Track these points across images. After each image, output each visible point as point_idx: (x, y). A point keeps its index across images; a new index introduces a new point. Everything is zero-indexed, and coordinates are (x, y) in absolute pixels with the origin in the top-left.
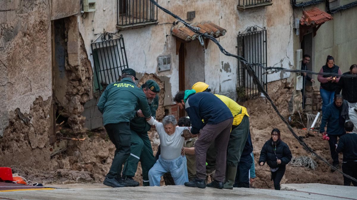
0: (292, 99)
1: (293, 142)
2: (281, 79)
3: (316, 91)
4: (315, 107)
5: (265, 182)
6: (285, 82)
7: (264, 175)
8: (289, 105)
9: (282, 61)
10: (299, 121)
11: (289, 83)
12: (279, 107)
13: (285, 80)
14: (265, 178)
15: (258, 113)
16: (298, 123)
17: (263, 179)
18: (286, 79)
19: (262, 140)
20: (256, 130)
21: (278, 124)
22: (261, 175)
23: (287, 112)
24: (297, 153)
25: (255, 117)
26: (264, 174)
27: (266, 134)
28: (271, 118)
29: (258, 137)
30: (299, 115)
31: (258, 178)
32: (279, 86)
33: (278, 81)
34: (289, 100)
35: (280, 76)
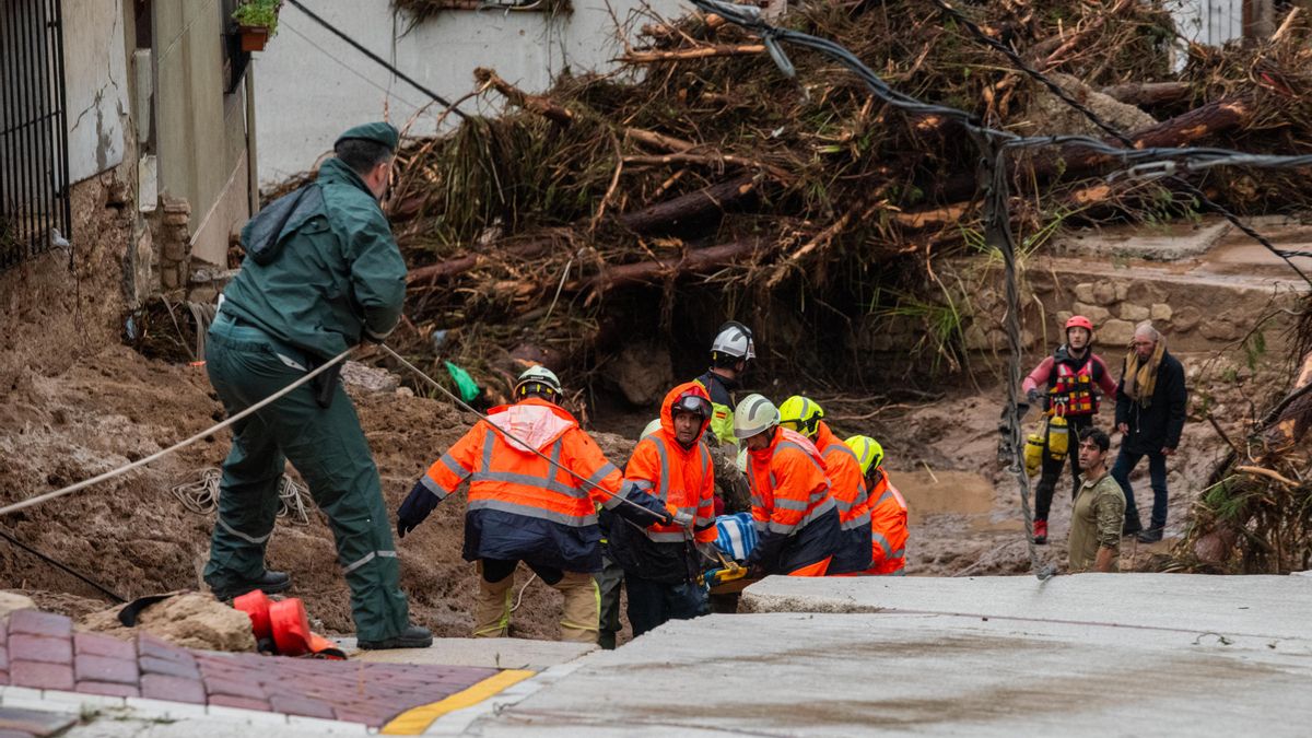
0: (131, 249)
1: (190, 417)
2: (101, 173)
3: (175, 213)
4: (172, 275)
5: (164, 584)
6: (109, 182)
7: (155, 557)
8: (122, 272)
9: (98, 99)
10: (168, 332)
11: (122, 188)
12: (97, 282)
13: (110, 174)
14: (160, 568)
15: (43, 312)
16: (169, 342)
17: (152, 571)
18: (113, 169)
19: (79, 417)
20: (41, 378)
21: (99, 350)
22: (145, 556)
23: (119, 302)
24: (217, 459)
25: (35, 328)
26: (156, 552)
27: (81, 395)
28: (78, 326)
29: (57, 405)
30: (167, 311)
31: (138, 570)
32: (95, 200)
33: (91, 178)
34: (123, 252)
35: (98, 161)
